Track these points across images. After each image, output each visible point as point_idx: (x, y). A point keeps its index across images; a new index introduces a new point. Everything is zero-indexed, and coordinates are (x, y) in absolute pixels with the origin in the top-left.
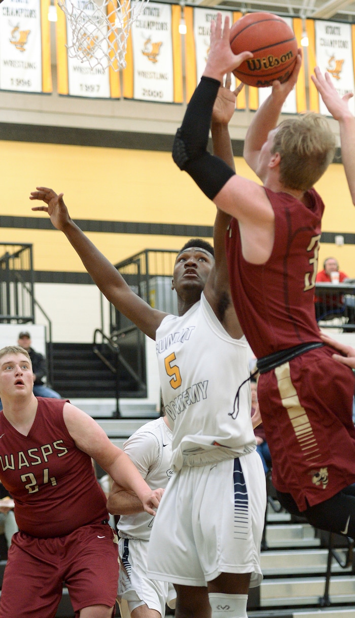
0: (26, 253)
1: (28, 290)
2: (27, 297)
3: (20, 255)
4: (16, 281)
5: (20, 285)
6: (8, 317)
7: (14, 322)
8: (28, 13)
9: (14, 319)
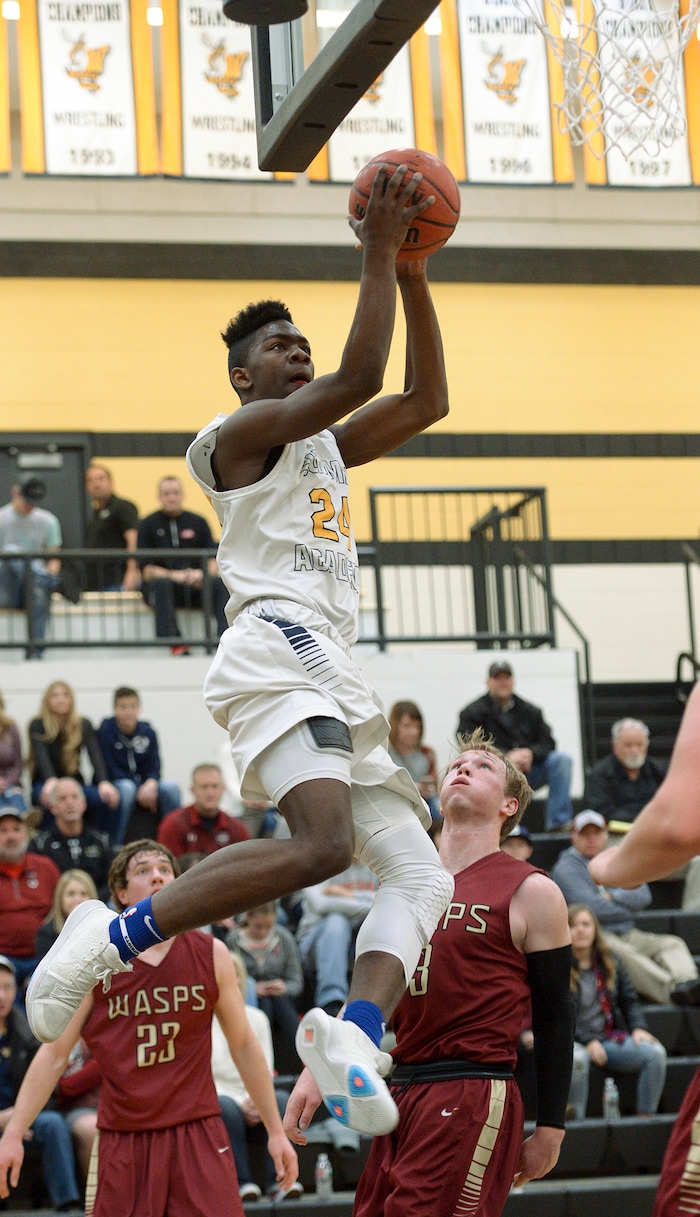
0: (533, 508)
1: (539, 580)
2: (539, 593)
3: (521, 512)
4: (515, 563)
5: (523, 571)
6: (503, 636)
7: (514, 645)
8: (520, 25)
9: (514, 639)
